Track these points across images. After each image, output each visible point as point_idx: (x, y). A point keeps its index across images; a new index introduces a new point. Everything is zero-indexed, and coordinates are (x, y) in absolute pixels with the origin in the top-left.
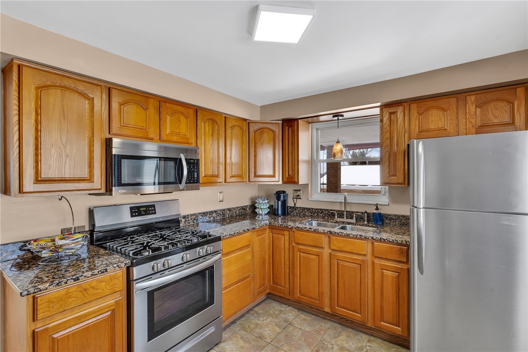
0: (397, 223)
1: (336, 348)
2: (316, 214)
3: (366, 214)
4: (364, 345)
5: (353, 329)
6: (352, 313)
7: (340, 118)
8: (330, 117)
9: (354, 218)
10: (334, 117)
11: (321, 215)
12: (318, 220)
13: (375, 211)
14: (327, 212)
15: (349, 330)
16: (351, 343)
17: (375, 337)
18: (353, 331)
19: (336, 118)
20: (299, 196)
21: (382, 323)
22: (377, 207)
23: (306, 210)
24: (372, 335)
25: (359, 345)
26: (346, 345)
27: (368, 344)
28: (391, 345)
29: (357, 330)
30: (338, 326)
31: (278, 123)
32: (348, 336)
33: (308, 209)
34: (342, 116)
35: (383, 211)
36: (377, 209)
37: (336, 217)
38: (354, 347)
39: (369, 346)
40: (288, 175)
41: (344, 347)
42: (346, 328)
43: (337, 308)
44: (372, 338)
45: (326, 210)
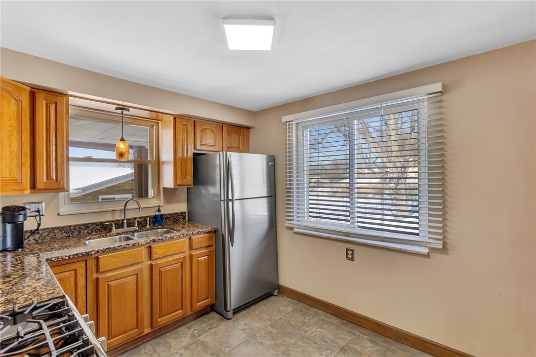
0: (171, 221)
1: (182, 352)
2: (76, 233)
3: (148, 218)
4: (191, 333)
5: (168, 332)
6: (174, 314)
7: (125, 112)
8: (112, 108)
9: (136, 225)
10: (117, 109)
11: (86, 231)
12: (90, 239)
13: (157, 213)
14: (94, 226)
15: (168, 334)
16: (184, 340)
17: (187, 323)
18: (171, 333)
19: (120, 111)
20: (38, 211)
21: (198, 304)
22: (159, 209)
23: (56, 231)
24: (184, 324)
25: (189, 335)
26: (184, 344)
27: (192, 330)
28: (201, 318)
29: (172, 330)
30: (156, 340)
31: (26, 90)
32: (175, 338)
33: (61, 229)
34: (128, 110)
35: (164, 211)
36: (159, 211)
37: (114, 228)
38: (188, 339)
39: (194, 330)
40: (47, 179)
41: (185, 346)
42: (164, 336)
43: (159, 320)
44: (187, 325)
45: (93, 224)
